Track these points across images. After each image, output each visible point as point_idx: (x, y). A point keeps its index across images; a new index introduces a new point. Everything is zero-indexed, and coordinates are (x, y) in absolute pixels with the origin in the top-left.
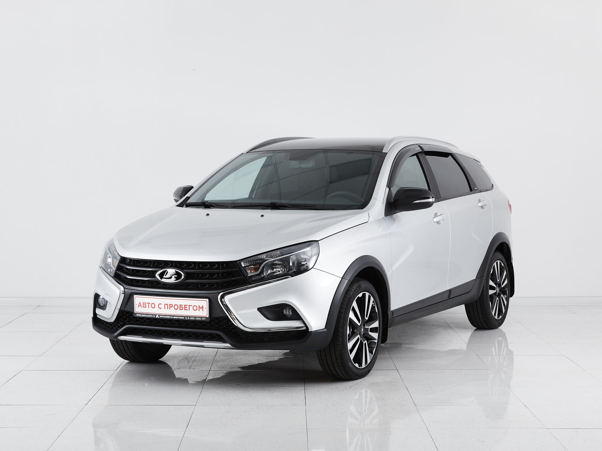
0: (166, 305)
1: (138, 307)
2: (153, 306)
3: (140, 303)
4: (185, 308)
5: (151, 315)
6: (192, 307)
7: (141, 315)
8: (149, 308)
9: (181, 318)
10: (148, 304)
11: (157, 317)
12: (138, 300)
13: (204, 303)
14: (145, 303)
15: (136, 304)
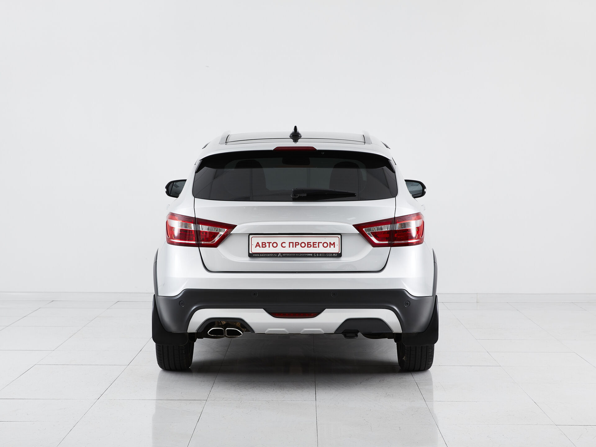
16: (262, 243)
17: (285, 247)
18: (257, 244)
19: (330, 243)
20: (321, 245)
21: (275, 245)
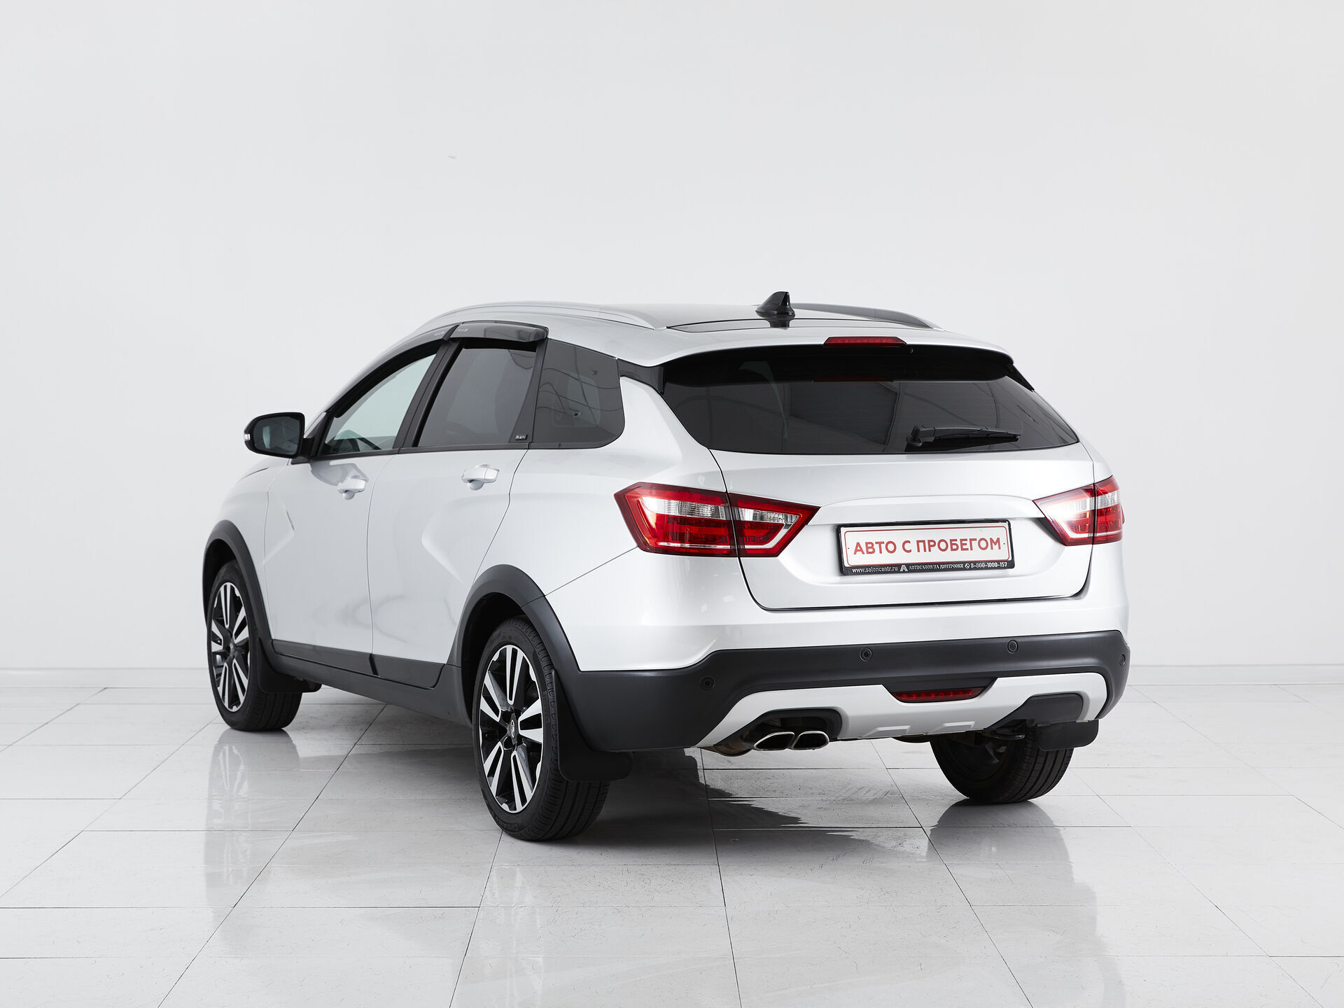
16: (867, 544)
17: (910, 551)
18: (857, 548)
19: (991, 539)
20: (975, 544)
21: (891, 547)
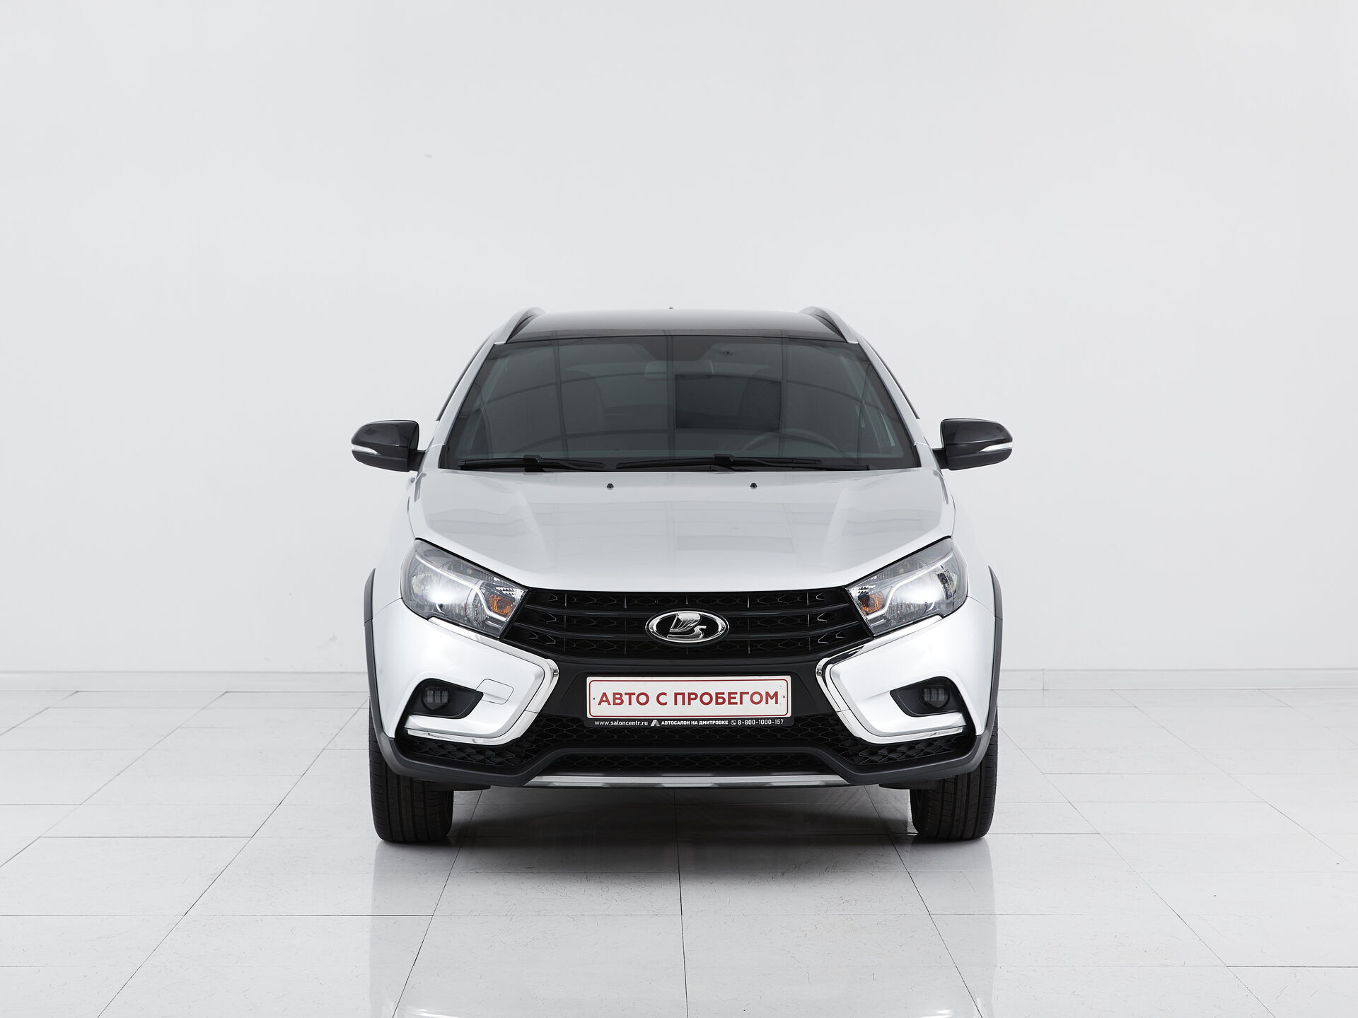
0: (678, 696)
1: (600, 704)
2: (642, 699)
3: (604, 694)
4: (729, 701)
5: (638, 720)
6: (749, 696)
7: (607, 723)
8: (630, 704)
9: (720, 723)
10: (628, 696)
11: (653, 725)
12: (597, 687)
13: (781, 685)
14: (621, 695)
15: (592, 699)
